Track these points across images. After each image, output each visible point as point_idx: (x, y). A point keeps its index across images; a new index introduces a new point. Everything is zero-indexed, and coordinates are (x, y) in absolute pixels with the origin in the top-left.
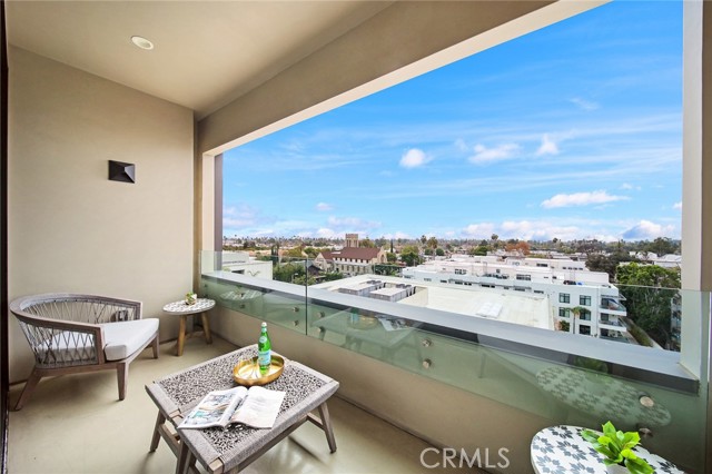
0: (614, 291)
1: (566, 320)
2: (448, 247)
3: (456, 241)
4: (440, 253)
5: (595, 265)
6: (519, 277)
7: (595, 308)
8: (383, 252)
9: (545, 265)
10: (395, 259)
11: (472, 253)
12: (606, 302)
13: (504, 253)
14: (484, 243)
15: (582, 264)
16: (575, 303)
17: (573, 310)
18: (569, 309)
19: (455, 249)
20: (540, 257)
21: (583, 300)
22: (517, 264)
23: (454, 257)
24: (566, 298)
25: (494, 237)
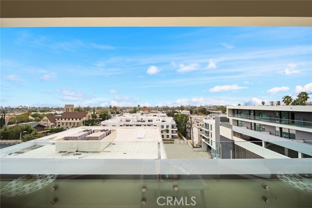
0: (174, 123)
1: (163, 134)
2: (121, 110)
3: (124, 107)
4: (118, 113)
5: (169, 115)
6: (149, 121)
7: (170, 129)
8: (90, 114)
9: (156, 116)
10: (96, 117)
11: (131, 112)
12: (173, 127)
13: (142, 112)
14: (135, 108)
15: (165, 114)
16: (165, 128)
17: (165, 131)
18: (163, 130)
19: (124, 111)
20: (153, 113)
21: (167, 126)
22: (147, 116)
23: (124, 114)
24: (163, 127)
25: (139, 106)
